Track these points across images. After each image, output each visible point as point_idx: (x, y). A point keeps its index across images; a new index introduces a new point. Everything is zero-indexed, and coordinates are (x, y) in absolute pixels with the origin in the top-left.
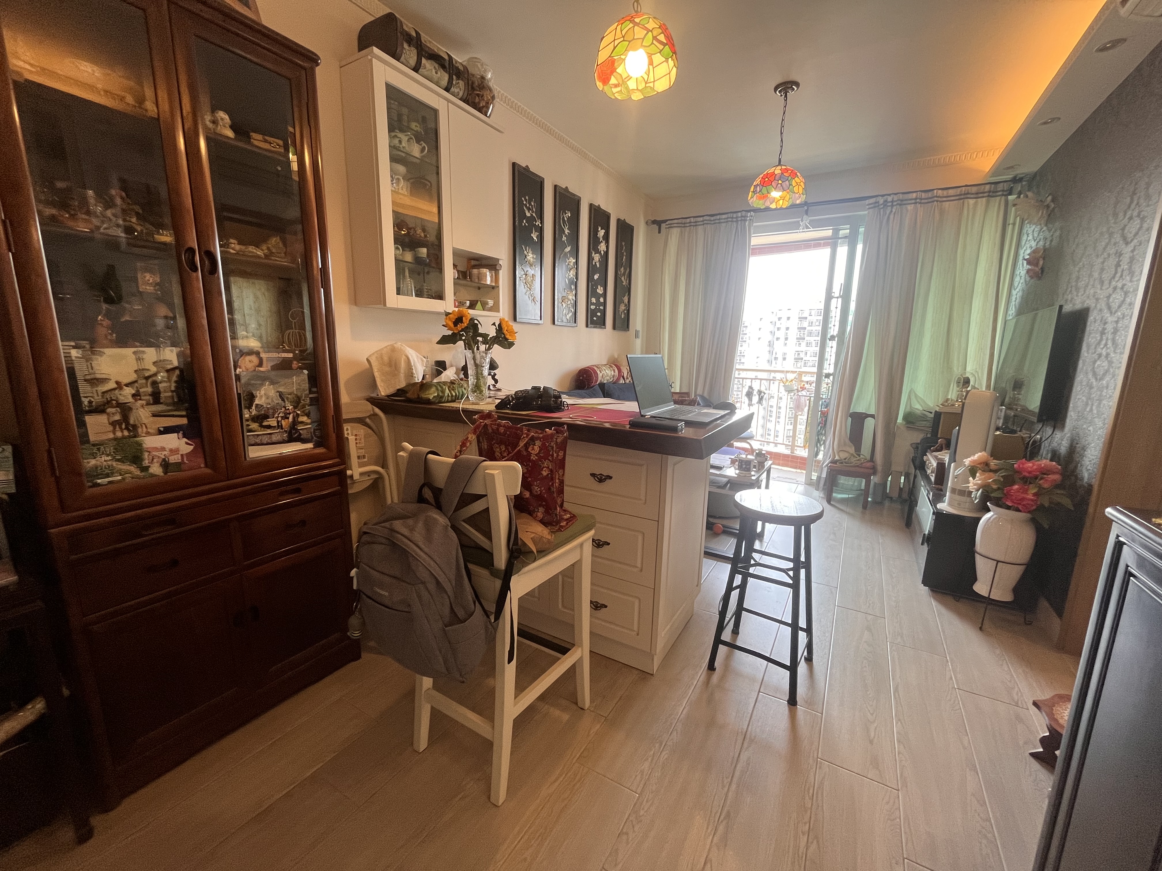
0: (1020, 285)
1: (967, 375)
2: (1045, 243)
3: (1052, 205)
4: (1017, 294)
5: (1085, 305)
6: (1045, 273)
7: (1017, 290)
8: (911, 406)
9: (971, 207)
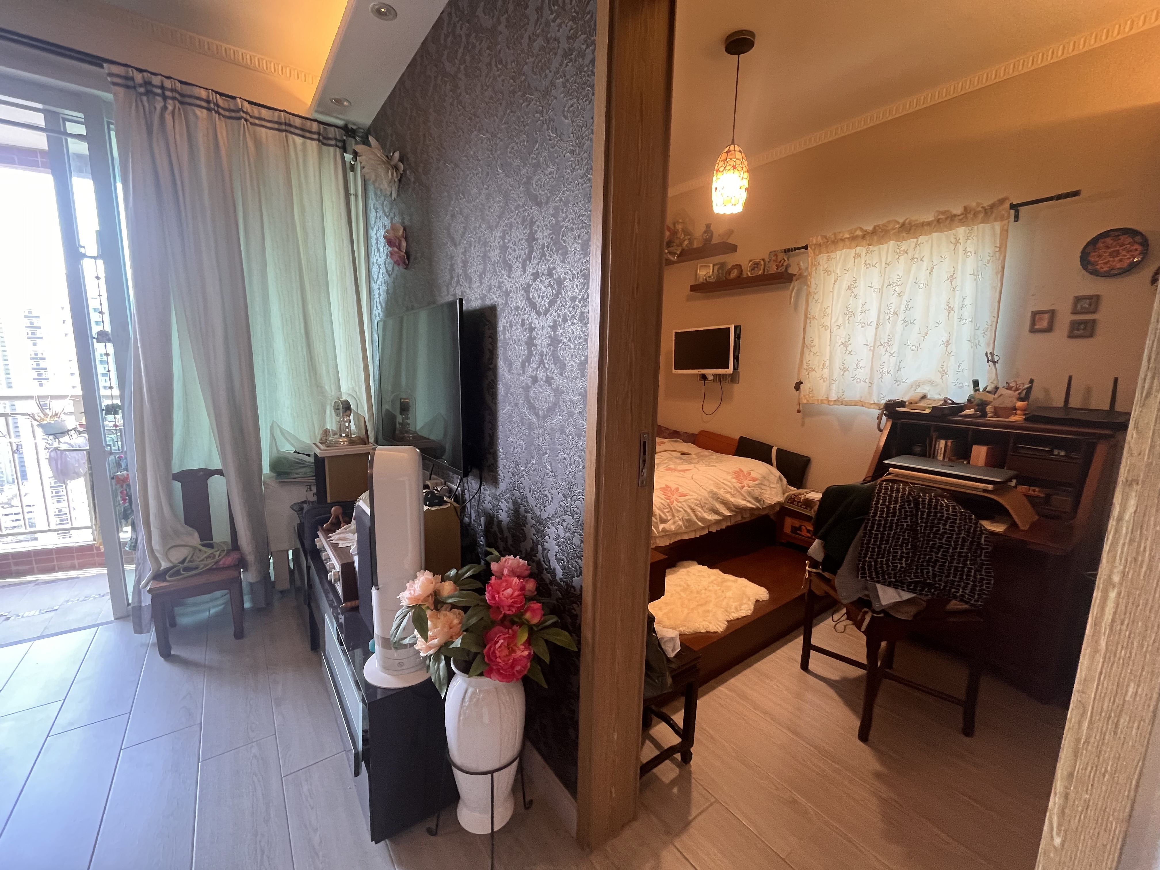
0: (381, 276)
1: (344, 398)
2: (403, 219)
3: (402, 167)
4: (380, 288)
5: (488, 303)
6: (412, 258)
7: (379, 282)
8: (278, 451)
9: (299, 147)
